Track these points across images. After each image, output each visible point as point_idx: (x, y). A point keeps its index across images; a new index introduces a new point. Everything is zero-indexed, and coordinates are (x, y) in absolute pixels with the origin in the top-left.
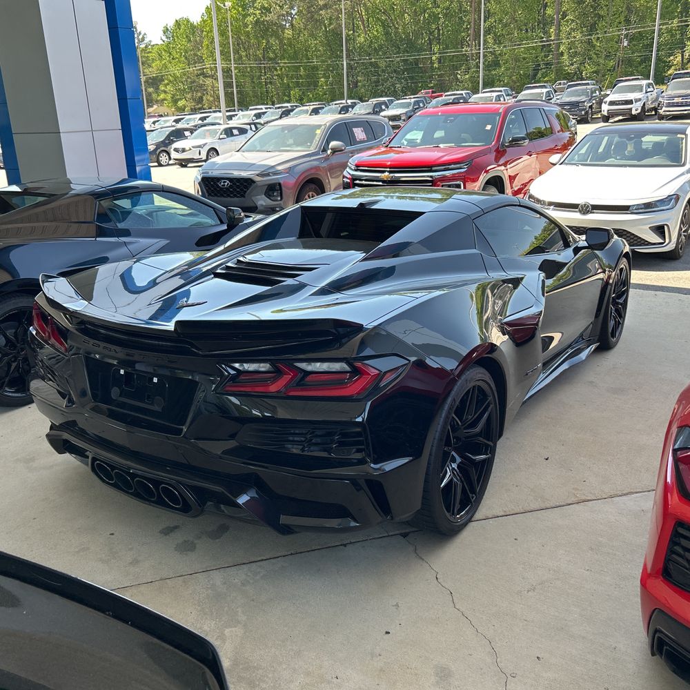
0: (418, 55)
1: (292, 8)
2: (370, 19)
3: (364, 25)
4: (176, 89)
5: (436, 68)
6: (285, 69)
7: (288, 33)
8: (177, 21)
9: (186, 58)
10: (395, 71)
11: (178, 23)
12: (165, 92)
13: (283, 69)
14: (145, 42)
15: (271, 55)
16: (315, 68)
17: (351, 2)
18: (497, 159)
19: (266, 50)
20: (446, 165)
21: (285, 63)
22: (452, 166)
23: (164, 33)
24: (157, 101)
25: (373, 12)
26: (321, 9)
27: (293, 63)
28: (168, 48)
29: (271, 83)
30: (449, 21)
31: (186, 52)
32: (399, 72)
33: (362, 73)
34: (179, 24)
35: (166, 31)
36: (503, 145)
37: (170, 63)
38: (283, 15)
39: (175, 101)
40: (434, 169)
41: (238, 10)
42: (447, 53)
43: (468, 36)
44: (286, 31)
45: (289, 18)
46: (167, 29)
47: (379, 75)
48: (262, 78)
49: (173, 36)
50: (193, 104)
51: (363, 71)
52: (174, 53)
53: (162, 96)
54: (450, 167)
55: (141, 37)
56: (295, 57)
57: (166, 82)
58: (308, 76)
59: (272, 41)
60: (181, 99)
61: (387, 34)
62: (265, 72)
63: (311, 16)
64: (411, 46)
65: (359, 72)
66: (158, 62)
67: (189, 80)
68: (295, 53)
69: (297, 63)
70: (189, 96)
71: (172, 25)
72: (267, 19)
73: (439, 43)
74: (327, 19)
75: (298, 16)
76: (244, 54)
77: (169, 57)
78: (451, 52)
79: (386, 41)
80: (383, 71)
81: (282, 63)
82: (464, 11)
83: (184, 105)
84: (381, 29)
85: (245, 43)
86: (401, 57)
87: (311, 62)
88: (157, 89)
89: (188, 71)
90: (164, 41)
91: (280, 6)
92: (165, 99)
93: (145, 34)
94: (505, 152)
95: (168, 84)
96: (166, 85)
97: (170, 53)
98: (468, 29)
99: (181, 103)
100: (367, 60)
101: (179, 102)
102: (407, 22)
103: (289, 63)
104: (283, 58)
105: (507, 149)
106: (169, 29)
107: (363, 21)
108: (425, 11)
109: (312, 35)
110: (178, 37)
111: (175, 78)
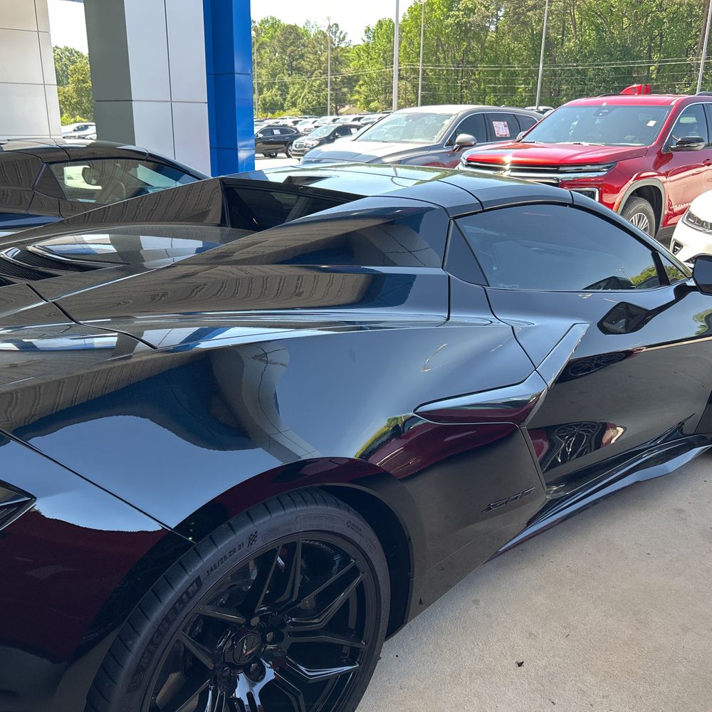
0: (633, 63)
1: (499, 9)
2: (584, 23)
3: (575, 28)
4: (370, 90)
5: (653, 79)
6: (483, 74)
7: (492, 36)
8: (379, 21)
9: (384, 59)
10: (604, 81)
11: (380, 24)
12: (359, 93)
13: (481, 74)
14: (345, 41)
15: (471, 59)
16: (514, 73)
17: (564, 3)
18: (657, 166)
19: (466, 52)
20: (579, 164)
21: (484, 67)
22: (589, 167)
23: (366, 32)
24: (350, 102)
25: (588, 14)
26: (529, 11)
27: (492, 67)
28: (367, 49)
29: (466, 87)
30: (675, 27)
31: (385, 52)
32: (609, 82)
33: (566, 81)
34: (382, 24)
35: (368, 30)
36: (667, 147)
37: (368, 63)
38: (488, 17)
39: (368, 103)
40: (561, 169)
41: (442, 11)
42: (668, 61)
43: (696, 44)
44: (490, 34)
45: (495, 20)
46: (369, 29)
47: (585, 84)
48: (459, 82)
49: (374, 36)
50: (384, 106)
51: (567, 78)
52: (373, 53)
53: (356, 97)
54: (583, 168)
55: (342, 36)
56: (494, 61)
57: (361, 82)
58: (506, 82)
59: (473, 44)
60: (374, 101)
61: (601, 38)
62: (462, 76)
63: (517, 18)
64: (626, 53)
65: (562, 80)
66: (356, 62)
67: (384, 82)
68: (495, 57)
69: (497, 67)
70: (382, 97)
71: (374, 26)
72: (471, 20)
73: (659, 51)
74: (535, 21)
75: (505, 17)
76: (442, 56)
77: (367, 57)
78: (672, 61)
79: (598, 47)
80: (591, 80)
81: (481, 67)
82: (696, 16)
83: (376, 107)
84: (593, 34)
85: (445, 45)
86: (613, 64)
87: (512, 67)
88: (351, 88)
89: (384, 72)
90: (364, 41)
91: (485, 7)
92: (357, 100)
93: (346, 33)
94: (670, 156)
95: (363, 85)
96: (360, 86)
97: (369, 54)
98: (697, 36)
99: (373, 105)
100: (574, 66)
101: (372, 104)
102: (624, 27)
103: (487, 67)
104: (482, 61)
105: (674, 153)
106: (371, 29)
107: (575, 25)
108: (648, 16)
109: (516, 39)
110: (378, 37)
111: (371, 78)
